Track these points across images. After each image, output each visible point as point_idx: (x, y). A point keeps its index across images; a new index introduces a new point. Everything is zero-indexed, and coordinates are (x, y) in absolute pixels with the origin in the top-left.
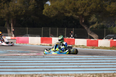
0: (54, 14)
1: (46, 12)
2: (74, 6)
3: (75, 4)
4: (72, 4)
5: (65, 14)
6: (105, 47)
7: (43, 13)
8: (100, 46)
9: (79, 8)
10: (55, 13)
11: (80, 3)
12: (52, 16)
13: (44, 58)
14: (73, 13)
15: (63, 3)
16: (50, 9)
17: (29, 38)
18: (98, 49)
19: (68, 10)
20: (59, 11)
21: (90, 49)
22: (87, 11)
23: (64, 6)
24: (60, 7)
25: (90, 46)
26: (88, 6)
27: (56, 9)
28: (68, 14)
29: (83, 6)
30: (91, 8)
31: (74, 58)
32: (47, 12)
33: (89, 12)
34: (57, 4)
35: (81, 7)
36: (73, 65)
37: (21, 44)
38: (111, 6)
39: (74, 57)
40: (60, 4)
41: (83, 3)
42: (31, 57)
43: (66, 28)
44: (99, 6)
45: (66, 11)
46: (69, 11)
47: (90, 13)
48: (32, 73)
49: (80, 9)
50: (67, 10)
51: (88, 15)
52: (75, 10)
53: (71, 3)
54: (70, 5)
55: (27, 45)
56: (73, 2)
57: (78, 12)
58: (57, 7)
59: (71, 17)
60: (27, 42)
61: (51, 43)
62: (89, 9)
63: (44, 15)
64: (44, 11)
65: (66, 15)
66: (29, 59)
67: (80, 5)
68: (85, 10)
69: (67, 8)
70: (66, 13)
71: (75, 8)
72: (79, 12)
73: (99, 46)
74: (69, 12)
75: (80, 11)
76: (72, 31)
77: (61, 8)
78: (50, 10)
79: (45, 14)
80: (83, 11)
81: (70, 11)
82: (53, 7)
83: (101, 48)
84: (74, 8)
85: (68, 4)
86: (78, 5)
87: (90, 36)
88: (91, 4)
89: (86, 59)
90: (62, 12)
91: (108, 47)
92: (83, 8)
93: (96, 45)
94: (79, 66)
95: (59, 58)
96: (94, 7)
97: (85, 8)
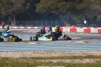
3: (57, 5)
4: (55, 5)
7: (36, 11)
9: (60, 7)
10: (44, 11)
12: (42, 13)
15: (49, 5)
19: (53, 9)
20: (47, 10)
23: (50, 7)
26: (65, 7)
27: (45, 8)
29: (62, 6)
30: (67, 8)
32: (39, 11)
33: (66, 10)
34: (46, 6)
38: (79, 6)
41: (62, 5)
43: (52, 21)
44: (72, 6)
45: (51, 10)
49: (60, 9)
51: (65, 12)
52: (57, 9)
53: (54, 5)
54: (54, 6)
56: (56, 4)
57: (59, 11)
58: (45, 7)
59: (54, 13)
64: (37, 10)
65: (51, 12)
67: (60, 6)
69: (52, 8)
73: (91, 32)
74: (53, 11)
75: (61, 10)
77: (48, 8)
78: (41, 9)
79: (37, 12)
80: (62, 9)
81: (54, 9)
82: (43, 7)
84: (56, 8)
85: (52, 5)
92: (62, 8)
96: (69, 7)
97: (63, 8)
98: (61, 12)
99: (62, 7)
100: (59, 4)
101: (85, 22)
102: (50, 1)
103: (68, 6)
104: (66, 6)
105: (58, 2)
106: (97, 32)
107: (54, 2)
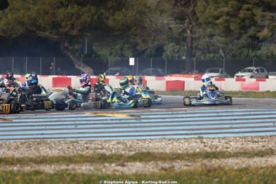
0: (17, 34)
2: (54, 19)
3: (54, 14)
4: (49, 16)
5: (37, 32)
9: (62, 21)
10: (20, 30)
11: (64, 14)
12: (13, 36)
14: (51, 31)
15: (33, 13)
16: (10, 24)
19: (43, 25)
20: (27, 28)
22: (76, 28)
23: (35, 19)
24: (29, 20)
26: (77, 19)
27: (22, 23)
28: (42, 33)
29: (69, 18)
30: (83, 22)
32: (5, 29)
33: (79, 28)
34: (23, 16)
35: (65, 19)
38: (116, 17)
40: (28, 15)
41: (68, 14)
43: (41, 58)
44: (96, 17)
45: (39, 28)
46: (44, 27)
47: (80, 31)
49: (63, 24)
50: (40, 26)
51: (77, 34)
52: (56, 25)
53: (47, 13)
54: (46, 18)
56: (51, 11)
57: (61, 30)
58: (23, 20)
59: (48, 38)
62: (79, 24)
65: (39, 35)
67: (63, 17)
68: (73, 25)
69: (41, 22)
70: (41, 30)
74: (45, 30)
75: (65, 28)
77: (30, 22)
78: (10, 27)
80: (70, 26)
81: (47, 27)
82: (15, 20)
84: (53, 22)
85: (43, 15)
86: (61, 17)
88: (81, 15)
90: (31, 28)
92: (68, 23)
96: (88, 20)
97: (72, 22)
98: (66, 34)
99: (70, 20)
100: (61, 12)
101: (132, 61)
102: (35, 4)
103: (86, 18)
104: (79, 17)
105: (58, 8)
106: (164, 89)
107: (47, 7)
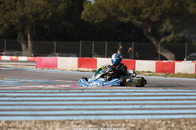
0: (100, 19)
1: (86, 15)
2: (135, 6)
3: (135, 2)
4: (130, 2)
5: (119, 18)
6: (187, 74)
7: (82, 17)
8: (179, 71)
9: (143, 8)
10: (102, 16)
12: (96, 22)
13: (84, 92)
14: (132, 17)
16: (93, 10)
17: (57, 59)
18: (175, 78)
19: (124, 11)
20: (109, 14)
21: (160, 78)
22: (156, 14)
23: (117, 6)
24: (111, 6)
25: (162, 72)
26: (157, 5)
27: (104, 10)
28: (123, 18)
29: (150, 5)
30: (163, 9)
31: (135, 92)
32: (89, 15)
33: (159, 14)
34: (106, 2)
35: (146, 5)
36: (133, 104)
37: (46, 70)
39: (133, 91)
40: (110, 2)
42: (62, 91)
43: (120, 43)
44: (176, 4)
45: (121, 14)
46: (125, 13)
47: (161, 17)
48: (63, 118)
49: (144, 10)
50: (122, 12)
51: (157, 19)
52: (137, 12)
54: (127, 4)
55: (55, 70)
57: (141, 16)
58: (105, 6)
59: (130, 23)
60: (55, 66)
61: (96, 67)
62: (159, 10)
63: (83, 20)
64: (83, 13)
65: (121, 21)
66: (58, 94)
67: (143, 4)
68: (153, 12)
69: (122, 8)
70: (121, 16)
71: (136, 9)
72: (142, 14)
73: (176, 73)
74: (126, 16)
75: (145, 14)
76: (131, 47)
77: (112, 8)
78: (93, 12)
79: (85, 19)
80: (149, 13)
81: (128, 13)
82: (98, 6)
83: (179, 75)
84: (134, 9)
86: (142, 4)
87: (161, 55)
88: (162, 2)
89: (154, 94)
90: (114, 14)
91: (192, 75)
92: (149, 9)
93: (171, 70)
94: (143, 107)
95: (109, 92)
96: (168, 6)
97: (152, 8)
99: (150, 7)
103: (166, 4)
106: (192, 72)
